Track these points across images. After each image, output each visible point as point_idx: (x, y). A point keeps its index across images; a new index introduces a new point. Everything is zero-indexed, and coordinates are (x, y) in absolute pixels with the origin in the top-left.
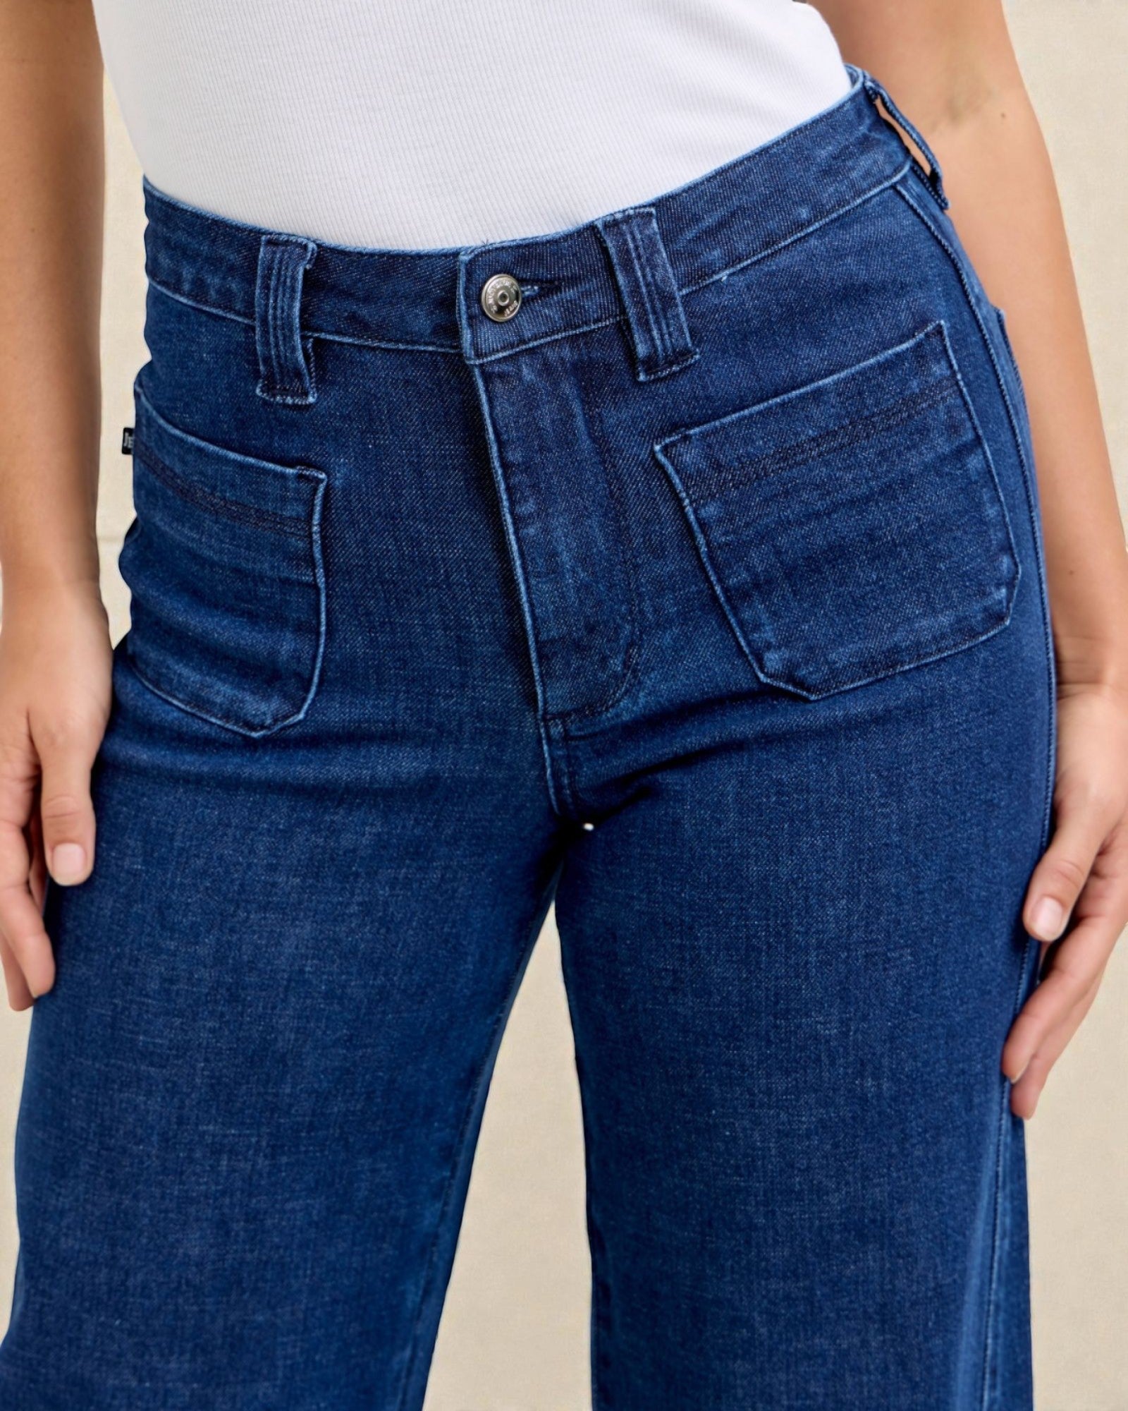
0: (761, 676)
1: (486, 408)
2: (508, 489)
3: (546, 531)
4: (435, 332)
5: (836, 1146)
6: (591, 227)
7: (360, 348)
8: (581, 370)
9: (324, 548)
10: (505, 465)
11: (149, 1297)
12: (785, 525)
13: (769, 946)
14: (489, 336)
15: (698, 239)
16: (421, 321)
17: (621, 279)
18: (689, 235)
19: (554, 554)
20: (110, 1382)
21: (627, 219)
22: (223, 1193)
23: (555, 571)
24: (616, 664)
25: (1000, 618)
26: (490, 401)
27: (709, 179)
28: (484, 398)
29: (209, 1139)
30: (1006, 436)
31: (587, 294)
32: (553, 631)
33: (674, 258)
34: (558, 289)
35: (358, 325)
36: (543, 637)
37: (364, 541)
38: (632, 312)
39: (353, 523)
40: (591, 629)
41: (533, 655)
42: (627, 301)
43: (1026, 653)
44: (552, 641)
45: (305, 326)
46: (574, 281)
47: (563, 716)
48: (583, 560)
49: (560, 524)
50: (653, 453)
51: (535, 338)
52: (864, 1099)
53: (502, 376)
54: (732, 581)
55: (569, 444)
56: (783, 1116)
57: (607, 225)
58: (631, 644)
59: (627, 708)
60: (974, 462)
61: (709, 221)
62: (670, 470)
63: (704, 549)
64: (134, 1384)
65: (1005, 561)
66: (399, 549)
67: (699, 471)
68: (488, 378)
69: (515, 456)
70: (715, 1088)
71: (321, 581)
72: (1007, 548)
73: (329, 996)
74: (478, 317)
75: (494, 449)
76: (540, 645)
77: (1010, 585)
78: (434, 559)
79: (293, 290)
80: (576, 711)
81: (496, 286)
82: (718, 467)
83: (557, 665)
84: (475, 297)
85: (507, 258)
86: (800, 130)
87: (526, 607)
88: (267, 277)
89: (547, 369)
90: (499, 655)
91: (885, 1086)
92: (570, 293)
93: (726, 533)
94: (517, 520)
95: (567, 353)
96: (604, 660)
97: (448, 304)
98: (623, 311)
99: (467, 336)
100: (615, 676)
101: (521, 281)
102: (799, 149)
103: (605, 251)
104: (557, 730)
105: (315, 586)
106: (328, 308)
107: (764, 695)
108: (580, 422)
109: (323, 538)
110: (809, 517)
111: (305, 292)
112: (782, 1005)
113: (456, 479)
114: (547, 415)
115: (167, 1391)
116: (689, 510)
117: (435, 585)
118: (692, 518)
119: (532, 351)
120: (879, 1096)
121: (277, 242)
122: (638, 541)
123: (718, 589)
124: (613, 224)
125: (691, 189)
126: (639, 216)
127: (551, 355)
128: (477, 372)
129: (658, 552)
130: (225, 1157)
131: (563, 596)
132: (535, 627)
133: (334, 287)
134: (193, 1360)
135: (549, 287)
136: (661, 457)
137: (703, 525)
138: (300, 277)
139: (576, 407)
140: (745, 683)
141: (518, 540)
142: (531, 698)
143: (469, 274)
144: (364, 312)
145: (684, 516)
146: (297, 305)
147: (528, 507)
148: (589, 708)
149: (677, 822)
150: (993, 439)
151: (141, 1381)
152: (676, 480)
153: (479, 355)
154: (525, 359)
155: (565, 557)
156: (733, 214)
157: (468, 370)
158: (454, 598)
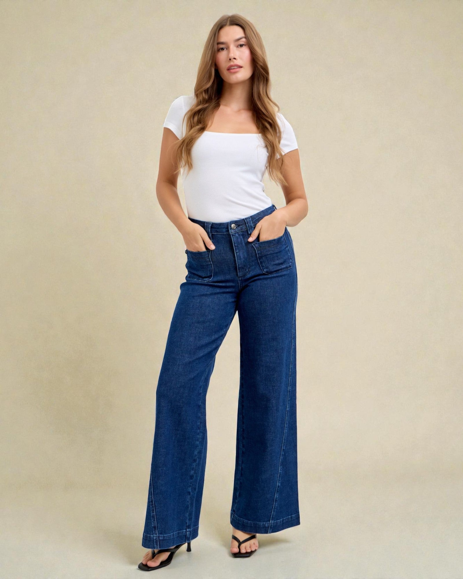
0: (264, 272)
1: (232, 239)
2: (235, 249)
3: (240, 254)
4: (226, 232)
5: (271, 328)
6: (243, 219)
7: (217, 234)
8: (242, 235)
9: (211, 259)
10: (235, 246)
11: (184, 346)
12: (268, 255)
13: (263, 303)
14: (232, 231)
15: (255, 221)
16: (224, 230)
17: (247, 225)
18: (254, 220)
19: (240, 257)
20: (177, 357)
21: (247, 218)
22: (196, 333)
23: (240, 259)
24: (247, 270)
25: (291, 267)
26: (233, 238)
27: (257, 214)
28: (232, 238)
29: (195, 326)
30: (290, 246)
31: (243, 226)
32: (240, 266)
33: (253, 223)
34: (240, 226)
35: (217, 232)
36: (239, 267)
37: (216, 258)
38: (248, 228)
39: (214, 255)
40: (244, 266)
41: (238, 269)
42: (248, 227)
43: (294, 271)
44: (240, 267)
45: (211, 232)
46: (242, 225)
47: (241, 277)
48: (244, 258)
49: (241, 253)
50: (252, 245)
51: (238, 231)
52: (274, 322)
53: (234, 235)
54: (261, 260)
55: (242, 244)
56: (264, 324)
57: (245, 219)
58: (249, 268)
59: (248, 276)
60: (287, 249)
61: (257, 219)
62: (254, 247)
63: (258, 256)
64: (181, 357)
65: (291, 260)
66: (221, 258)
67: (258, 247)
68: (233, 236)
69: (236, 245)
70: (256, 321)
71: (212, 263)
72: (291, 259)
73: (212, 308)
74: (231, 229)
75: (233, 244)
76: (239, 268)
77: (292, 263)
78: (225, 259)
79: (209, 228)
80: (243, 276)
81: (233, 225)
82: (261, 247)
83: (240, 270)
84: (231, 226)
85: (234, 222)
86: (267, 209)
87: (237, 263)
88: (206, 227)
89: (239, 235)
90: (233, 270)
91: (277, 321)
92: (241, 226)
93: (261, 255)
94: (236, 253)
95: (241, 233)
96: (246, 270)
97: (228, 228)
98: (247, 229)
99: (230, 231)
100: (247, 271)
101: (236, 225)
102: (266, 211)
103: (245, 222)
104: (240, 279)
105: (211, 264)
106: (213, 230)
107: (264, 274)
108: (243, 241)
109: (211, 258)
110: (271, 254)
111: (211, 228)
112: (265, 310)
113: (228, 249)
114: (239, 240)
115: (185, 359)
116: (257, 252)
117: (226, 262)
118: (257, 253)
119: (237, 233)
120: (276, 322)
121: (207, 223)
122: (250, 255)
123: (259, 261)
124: (246, 219)
125: (254, 215)
126: (249, 218)
127: (239, 233)
128: (231, 235)
129: (252, 257)
130: (197, 328)
131: (241, 262)
132: (238, 266)
133: (214, 227)
134: (189, 355)
135: (239, 226)
136: (253, 245)
137: (258, 254)
138: (210, 226)
139: (243, 239)
140: (262, 273)
141: (236, 255)
142: (237, 275)
143: (230, 224)
144: (218, 230)
145: (256, 252)
146: (210, 230)
147: (237, 251)
148: (244, 275)
149: (252, 288)
150: (289, 246)
151: (182, 357)
152: (255, 248)
153: (231, 233)
154: (236, 234)
155: (242, 257)
156: (259, 218)
157: (230, 235)
158: (228, 263)
